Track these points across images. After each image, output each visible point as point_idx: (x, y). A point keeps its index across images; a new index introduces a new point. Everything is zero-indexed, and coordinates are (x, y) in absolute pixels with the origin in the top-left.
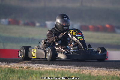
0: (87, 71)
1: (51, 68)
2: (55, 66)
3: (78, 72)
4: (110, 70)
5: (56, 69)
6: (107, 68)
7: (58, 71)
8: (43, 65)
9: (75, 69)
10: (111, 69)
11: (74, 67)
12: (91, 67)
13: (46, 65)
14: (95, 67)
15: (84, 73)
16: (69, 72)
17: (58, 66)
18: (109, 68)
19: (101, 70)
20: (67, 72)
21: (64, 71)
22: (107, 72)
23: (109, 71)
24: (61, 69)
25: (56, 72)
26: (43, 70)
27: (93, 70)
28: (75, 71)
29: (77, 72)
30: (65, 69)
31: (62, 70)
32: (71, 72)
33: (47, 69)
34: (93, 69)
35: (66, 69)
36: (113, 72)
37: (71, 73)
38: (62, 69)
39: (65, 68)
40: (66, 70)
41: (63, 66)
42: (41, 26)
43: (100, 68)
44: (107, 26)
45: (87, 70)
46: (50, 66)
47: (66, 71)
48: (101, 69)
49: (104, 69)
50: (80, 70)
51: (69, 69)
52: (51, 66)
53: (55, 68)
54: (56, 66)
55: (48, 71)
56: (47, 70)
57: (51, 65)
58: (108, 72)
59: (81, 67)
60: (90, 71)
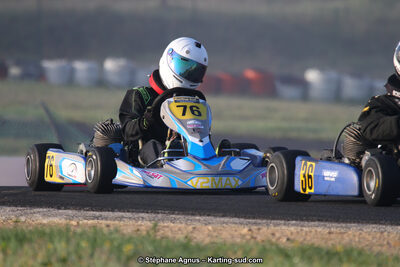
0: (180, 229)
1: (56, 220)
2: (70, 212)
3: (148, 232)
4: (255, 224)
5: (74, 223)
6: (245, 217)
7: (79, 230)
8: (28, 211)
9: (140, 223)
10: (259, 221)
11: (136, 215)
12: (193, 215)
13: (41, 210)
14: (204, 215)
15: (170, 234)
16: (117, 230)
17: (83, 212)
18: (254, 218)
19: (226, 223)
20: (111, 233)
21: (101, 229)
22: (245, 230)
23: (254, 228)
24: (90, 222)
25: (75, 233)
26: (30, 225)
27: (198, 225)
28: (138, 230)
29: (144, 233)
30: (104, 222)
31: (94, 227)
32: (125, 232)
33: (45, 221)
34: (199, 220)
35: (109, 222)
36: (264, 229)
37: (123, 235)
38: (96, 221)
39: (106, 219)
40: (108, 226)
41: (97, 214)
42: (25, 76)
43: (223, 216)
44: (250, 74)
45: (180, 225)
46: (54, 211)
47: (105, 230)
48: (226, 219)
49: (236, 220)
50: (156, 225)
51: (117, 222)
52: (56, 211)
53: (71, 218)
54: (75, 212)
55: (48, 230)
56: (44, 225)
57: (59, 208)
58: (250, 230)
59: (160, 216)
60: (190, 228)
